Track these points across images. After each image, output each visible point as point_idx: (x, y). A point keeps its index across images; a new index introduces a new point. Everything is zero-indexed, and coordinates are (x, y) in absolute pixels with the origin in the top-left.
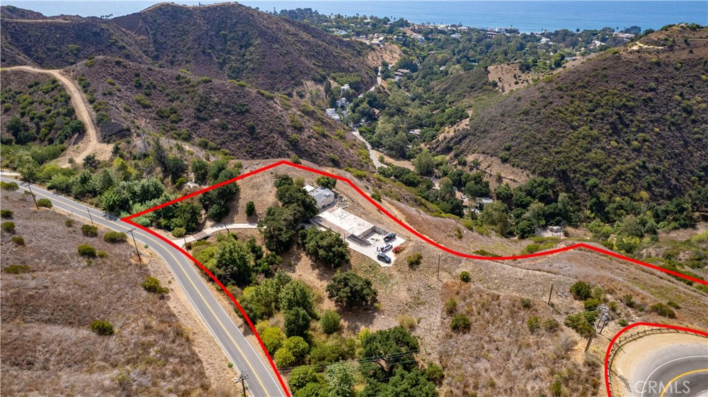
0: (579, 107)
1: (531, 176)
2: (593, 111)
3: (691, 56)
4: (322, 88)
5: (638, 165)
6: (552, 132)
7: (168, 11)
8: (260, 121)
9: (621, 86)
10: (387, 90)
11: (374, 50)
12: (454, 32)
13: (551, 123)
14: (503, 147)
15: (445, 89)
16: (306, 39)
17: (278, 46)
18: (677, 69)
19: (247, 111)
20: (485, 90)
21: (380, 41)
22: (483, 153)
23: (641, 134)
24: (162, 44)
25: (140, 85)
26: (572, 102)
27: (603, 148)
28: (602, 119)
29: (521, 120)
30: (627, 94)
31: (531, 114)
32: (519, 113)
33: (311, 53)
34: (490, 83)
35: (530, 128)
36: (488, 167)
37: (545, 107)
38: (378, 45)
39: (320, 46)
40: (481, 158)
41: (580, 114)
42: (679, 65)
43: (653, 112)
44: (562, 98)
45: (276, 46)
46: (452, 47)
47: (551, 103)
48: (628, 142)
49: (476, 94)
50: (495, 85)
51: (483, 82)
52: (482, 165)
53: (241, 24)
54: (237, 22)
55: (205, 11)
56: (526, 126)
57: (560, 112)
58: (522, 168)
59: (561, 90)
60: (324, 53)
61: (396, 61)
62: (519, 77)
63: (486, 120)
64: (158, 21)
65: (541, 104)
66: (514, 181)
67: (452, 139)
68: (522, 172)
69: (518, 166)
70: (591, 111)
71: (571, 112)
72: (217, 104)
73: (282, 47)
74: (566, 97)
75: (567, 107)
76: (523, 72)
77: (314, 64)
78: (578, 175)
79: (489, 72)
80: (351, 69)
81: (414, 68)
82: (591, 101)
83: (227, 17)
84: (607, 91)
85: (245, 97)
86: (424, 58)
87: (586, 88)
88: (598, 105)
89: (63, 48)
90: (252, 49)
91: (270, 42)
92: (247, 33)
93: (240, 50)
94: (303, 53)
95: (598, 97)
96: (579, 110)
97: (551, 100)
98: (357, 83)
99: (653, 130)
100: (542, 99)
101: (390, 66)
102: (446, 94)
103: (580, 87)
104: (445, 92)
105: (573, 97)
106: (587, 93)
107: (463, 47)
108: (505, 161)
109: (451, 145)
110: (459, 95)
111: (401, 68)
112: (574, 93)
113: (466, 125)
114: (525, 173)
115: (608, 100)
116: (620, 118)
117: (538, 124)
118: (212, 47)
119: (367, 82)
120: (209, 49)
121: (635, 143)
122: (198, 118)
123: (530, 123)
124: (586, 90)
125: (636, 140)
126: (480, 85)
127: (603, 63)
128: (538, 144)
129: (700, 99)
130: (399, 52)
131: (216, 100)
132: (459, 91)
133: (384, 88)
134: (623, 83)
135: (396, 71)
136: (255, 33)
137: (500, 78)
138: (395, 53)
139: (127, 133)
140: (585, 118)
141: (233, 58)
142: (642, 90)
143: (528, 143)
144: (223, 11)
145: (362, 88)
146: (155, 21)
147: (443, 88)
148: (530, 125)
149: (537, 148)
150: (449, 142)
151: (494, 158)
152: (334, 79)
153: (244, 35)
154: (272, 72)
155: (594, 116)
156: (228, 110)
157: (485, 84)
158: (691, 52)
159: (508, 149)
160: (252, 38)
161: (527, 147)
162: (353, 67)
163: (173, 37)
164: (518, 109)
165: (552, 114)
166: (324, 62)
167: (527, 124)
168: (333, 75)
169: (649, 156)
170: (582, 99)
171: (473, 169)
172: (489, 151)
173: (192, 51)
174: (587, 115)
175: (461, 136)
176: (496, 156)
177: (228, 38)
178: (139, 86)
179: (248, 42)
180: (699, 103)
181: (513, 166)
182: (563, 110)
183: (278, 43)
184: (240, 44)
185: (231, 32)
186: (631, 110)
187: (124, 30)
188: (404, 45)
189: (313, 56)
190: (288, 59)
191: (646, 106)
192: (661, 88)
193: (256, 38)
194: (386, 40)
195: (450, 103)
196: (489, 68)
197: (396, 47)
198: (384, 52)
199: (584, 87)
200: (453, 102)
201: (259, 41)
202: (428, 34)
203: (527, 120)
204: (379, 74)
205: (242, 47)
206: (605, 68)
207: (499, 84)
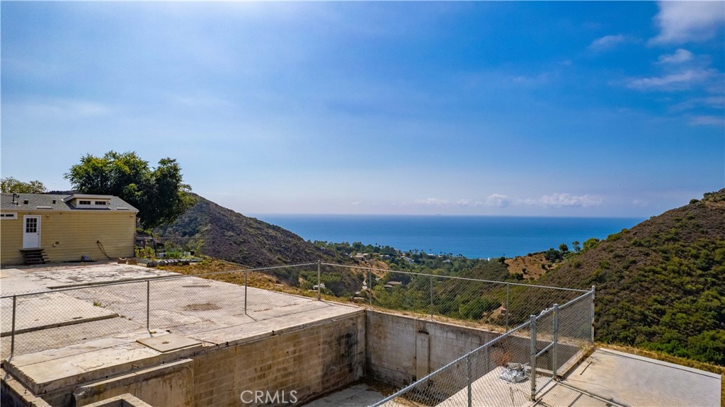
0: (681, 265)
2: (709, 269)
10: (374, 296)
12: (445, 259)
13: (648, 289)
17: (232, 234)
21: (365, 256)
26: (667, 259)
31: (608, 279)
32: (588, 280)
33: (276, 248)
34: (513, 277)
35: (616, 299)
37: (627, 268)
38: (362, 259)
39: (289, 242)
41: (689, 275)
44: (647, 255)
45: (230, 233)
47: (634, 262)
50: (520, 277)
51: (502, 275)
56: (608, 297)
57: (655, 272)
59: (641, 245)
60: (294, 249)
61: (385, 275)
65: (620, 266)
70: (703, 269)
71: (674, 272)
73: (239, 235)
74: (654, 254)
75: (664, 265)
76: (553, 262)
77: (279, 259)
79: (508, 265)
80: (328, 268)
81: (406, 282)
82: (696, 257)
84: (713, 243)
87: (678, 241)
88: (710, 262)
90: (197, 235)
91: (222, 228)
92: (196, 219)
94: (266, 246)
96: (685, 268)
97: (632, 259)
98: (334, 283)
100: (618, 259)
101: (378, 278)
102: (456, 295)
103: (668, 240)
105: (664, 252)
106: (684, 246)
110: (474, 293)
111: (392, 280)
112: (665, 247)
117: (627, 292)
119: (349, 284)
124: (680, 243)
126: (499, 279)
127: (685, 213)
130: (387, 267)
133: (371, 294)
135: (385, 284)
136: (206, 219)
137: (524, 270)
138: (383, 268)
140: (702, 279)
143: (624, 321)
145: (341, 290)
148: (614, 294)
152: (305, 277)
153: (191, 221)
155: (714, 276)
157: (506, 277)
160: (201, 225)
161: (625, 327)
165: (643, 276)
166: (293, 259)
168: (304, 272)
170: (680, 253)
174: (701, 276)
179: (194, 229)
182: (658, 269)
183: (233, 230)
184: (183, 230)
188: (392, 262)
189: (280, 251)
190: (243, 247)
193: (206, 224)
194: (372, 256)
195: (463, 303)
196: (506, 262)
197: (383, 263)
198: (370, 266)
199: (675, 240)
200: (468, 301)
201: (209, 227)
202: (417, 259)
203: (605, 288)
204: (364, 283)
205: (185, 234)
206: (691, 218)
207: (525, 276)
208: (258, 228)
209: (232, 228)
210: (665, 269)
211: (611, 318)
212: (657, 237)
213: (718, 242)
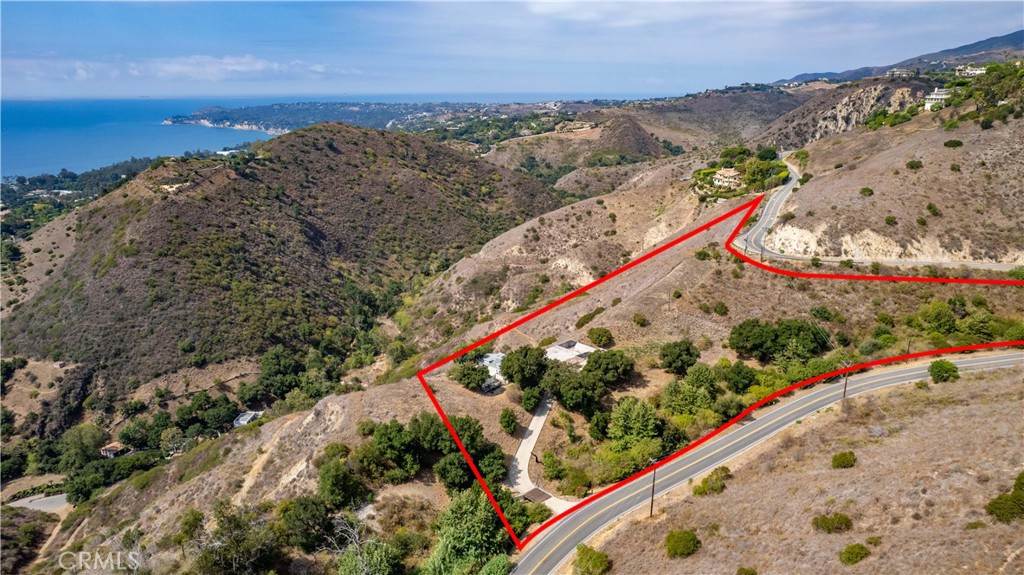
0: (205, 265)
1: (253, 359)
3: (215, 185)
5: (303, 296)
6: (214, 303)
9: (212, 230)
13: (202, 294)
14: (180, 353)
18: (221, 200)
22: (157, 375)
23: (273, 269)
26: (194, 263)
27: (268, 296)
28: (235, 268)
29: (163, 309)
30: (225, 235)
31: (167, 297)
32: (146, 304)
35: (188, 311)
36: (188, 385)
40: (162, 384)
41: (215, 272)
42: (219, 196)
44: (178, 263)
47: (174, 273)
48: (275, 280)
52: (174, 390)
57: (195, 278)
58: (233, 358)
59: (166, 255)
65: (166, 280)
66: (243, 376)
67: (64, 396)
68: (239, 362)
69: (226, 359)
71: (206, 273)
74: (182, 261)
75: (196, 270)
78: (284, 331)
82: (207, 255)
84: (207, 239)
87: (187, 243)
88: (217, 256)
95: (209, 248)
96: (209, 268)
97: (169, 271)
99: (275, 261)
100: (158, 274)
103: (180, 244)
105: (187, 257)
106: (193, 247)
108: (201, 364)
109: (73, 404)
112: (183, 252)
114: (243, 361)
116: (246, 260)
117: (191, 303)
123: (179, 306)
124: (189, 245)
125: (276, 275)
134: (209, 226)
140: (224, 274)
142: (229, 227)
143: (207, 328)
148: (184, 308)
149: (223, 328)
150: (63, 403)
151: (181, 372)
155: (228, 269)
158: (211, 182)
159: (190, 349)
161: (212, 333)
164: (136, 301)
165: (190, 284)
167: (177, 310)
170: (196, 254)
171: (166, 405)
172: (164, 369)
174: (221, 271)
175: (80, 383)
176: (180, 368)
181: (220, 362)
182: (195, 274)
186: (244, 250)
191: (248, 241)
192: (236, 221)
203: (171, 305)
206: (177, 217)
210: (199, 273)
211: (197, 330)
213: (210, 237)
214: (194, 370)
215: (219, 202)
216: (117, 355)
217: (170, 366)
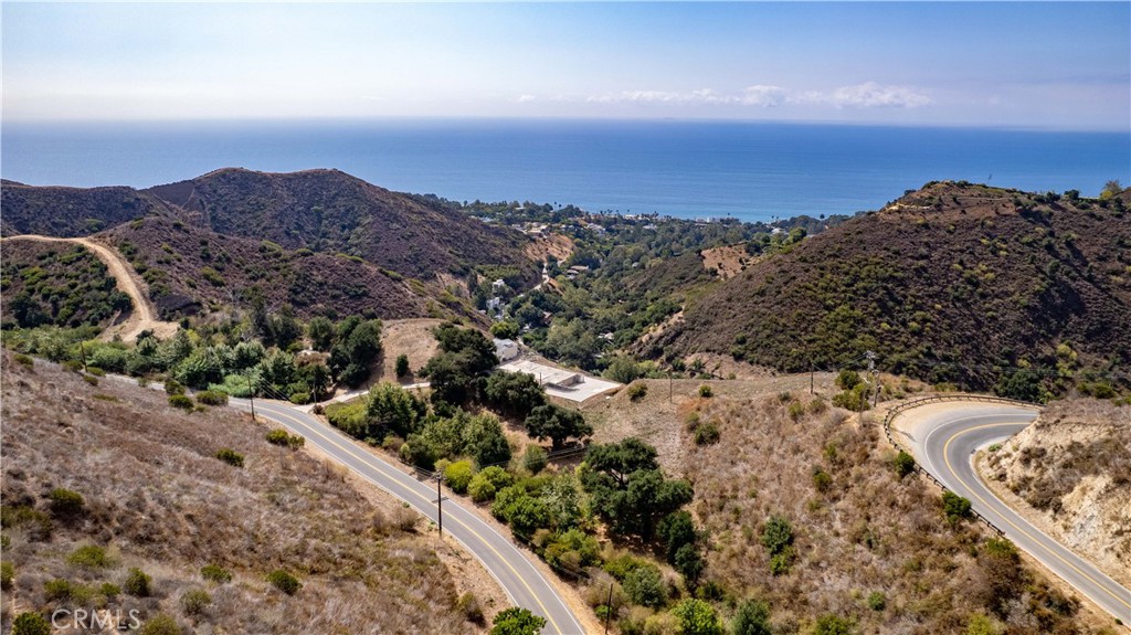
0: (832, 281)
1: (779, 375)
2: (853, 285)
3: (963, 217)
4: (464, 285)
5: (921, 352)
6: (800, 315)
7: (234, 179)
8: (384, 308)
9: (883, 254)
10: (558, 290)
11: (534, 241)
12: (647, 223)
13: (797, 304)
14: (735, 340)
15: (644, 284)
16: (438, 219)
17: (398, 226)
18: (949, 232)
19: (365, 294)
20: (701, 280)
21: (543, 230)
22: (708, 351)
23: (918, 313)
24: (224, 222)
25: (208, 255)
26: (822, 275)
27: (872, 333)
28: (865, 296)
29: (755, 303)
30: (893, 263)
31: (768, 294)
32: (752, 294)
33: (445, 238)
34: (707, 272)
35: (769, 312)
36: (717, 368)
37: (786, 283)
38: (540, 235)
39: (458, 229)
40: (705, 358)
41: (835, 291)
42: (952, 227)
43: (931, 285)
44: (807, 271)
45: (395, 226)
46: (647, 238)
47: (794, 278)
48: (904, 324)
49: (688, 286)
50: (714, 273)
51: (696, 270)
52: (708, 367)
53: (343, 196)
54: (337, 194)
55: (290, 180)
56: (763, 310)
57: (807, 288)
58: (763, 365)
59: (805, 261)
60: (465, 238)
61: (568, 256)
62: (747, 261)
63: (707, 308)
64: (219, 192)
65: (780, 281)
67: (661, 337)
68: (765, 370)
69: (758, 363)
70: (848, 285)
71: (822, 288)
72: (321, 284)
73: (405, 227)
74: (813, 270)
75: (816, 282)
76: (752, 255)
77: (451, 252)
79: (704, 258)
80: (505, 260)
81: (595, 265)
82: (847, 274)
83: (322, 188)
84: (866, 260)
85: (361, 276)
86: (607, 253)
87: (838, 257)
88: (856, 278)
89: (77, 223)
90: (359, 229)
91: (386, 220)
92: (353, 208)
93: (342, 231)
94: (435, 237)
95: (857, 268)
96: (833, 285)
97: (793, 274)
98: (514, 277)
99: (933, 307)
100: (781, 274)
101: (559, 263)
102: (646, 291)
103: (830, 256)
104: (644, 287)
105: (822, 269)
106: (841, 263)
107: (663, 238)
108: (738, 357)
109: (661, 345)
110: (665, 289)
111: (575, 264)
112: (824, 264)
113: (679, 318)
114: (769, 372)
115: (870, 271)
116: (889, 293)
117: (779, 306)
118: (300, 228)
119: (529, 278)
120: (296, 229)
121: (913, 324)
122: (294, 302)
123: (768, 305)
124: (839, 260)
125: (914, 320)
126: (692, 274)
127: (857, 226)
128: (782, 331)
129: (984, 268)
130: (570, 245)
131: (320, 278)
132: (664, 284)
133: (554, 287)
134: (885, 249)
135: (569, 268)
136: (364, 208)
137: (720, 265)
138: (565, 246)
139: (196, 308)
140: (842, 295)
141: (331, 242)
142: (912, 257)
143: (768, 332)
144: (316, 181)
145: (520, 286)
146: (215, 191)
147: (640, 283)
148: (769, 308)
149: (781, 337)
150: (657, 342)
151: (723, 356)
152: (482, 272)
153: (348, 211)
154: (390, 261)
155: (854, 292)
156: (338, 292)
157: (699, 272)
158: (963, 212)
159: (742, 341)
160: (360, 216)
161: (768, 336)
162: (506, 257)
163: (242, 213)
164: (749, 289)
165: (797, 292)
166: (465, 251)
167: (764, 307)
168: (479, 267)
169: (934, 340)
170: (835, 270)
171: (695, 375)
172: (716, 348)
173: (270, 232)
174: (844, 292)
175: (673, 333)
176: (725, 353)
177: (323, 216)
178: (207, 258)
179: (353, 221)
180: (984, 272)
181: (751, 363)
182: (811, 285)
183: (398, 221)
184: (342, 223)
185: (329, 207)
186: (901, 282)
187: (168, 203)
188: (577, 236)
189: (449, 241)
190: (412, 242)
191: (919, 277)
192: (935, 255)
193: (366, 215)
194: (551, 229)
195: (652, 301)
196: (703, 253)
197: (565, 238)
198: (549, 244)
199: (835, 256)
200: (657, 299)
201: (370, 219)
202: (611, 225)
203: (763, 302)
204: (545, 271)
205: (344, 227)
206: (860, 232)
207: (719, 272)
208: (420, 213)
209: (397, 219)
210: (816, 285)
212: (822, 252)
214: (731, 359)
215: (942, 233)
216: (705, 324)
217: (721, 348)
